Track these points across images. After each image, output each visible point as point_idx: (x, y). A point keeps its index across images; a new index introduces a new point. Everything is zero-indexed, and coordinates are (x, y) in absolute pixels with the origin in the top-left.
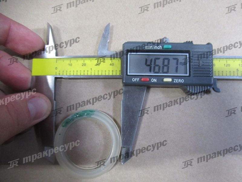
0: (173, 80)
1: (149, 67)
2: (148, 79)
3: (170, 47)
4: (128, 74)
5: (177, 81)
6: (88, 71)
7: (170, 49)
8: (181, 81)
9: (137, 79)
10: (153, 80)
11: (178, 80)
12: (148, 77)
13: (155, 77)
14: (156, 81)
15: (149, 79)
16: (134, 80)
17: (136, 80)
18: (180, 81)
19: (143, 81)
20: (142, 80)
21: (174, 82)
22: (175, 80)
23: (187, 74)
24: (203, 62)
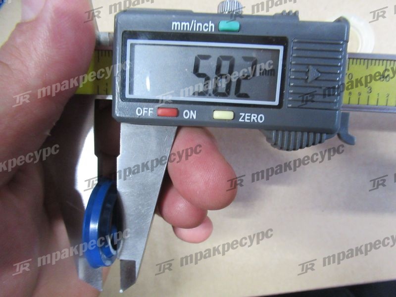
0: (236, 117)
4: (127, 96)
5: (246, 118)
7: (236, 34)
8: (257, 119)
9: (148, 110)
10: (186, 113)
11: (251, 116)
12: (176, 105)
13: (192, 106)
14: (195, 117)
16: (139, 112)
17: (144, 112)
18: (255, 118)
21: (240, 120)
22: (243, 114)
23: (274, 100)
24: (319, 71)
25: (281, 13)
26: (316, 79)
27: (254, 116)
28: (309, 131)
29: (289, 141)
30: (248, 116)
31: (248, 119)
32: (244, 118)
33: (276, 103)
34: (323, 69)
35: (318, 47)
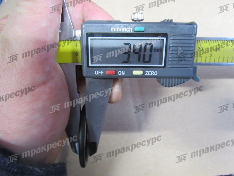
0: (144, 73)
3: (143, 29)
4: (90, 65)
5: (149, 73)
7: (143, 32)
8: (154, 73)
9: (101, 72)
10: (120, 72)
11: (151, 72)
12: (114, 69)
13: (123, 69)
14: (124, 74)
15: (116, 72)
16: (97, 73)
17: (99, 73)
18: (153, 73)
19: (107, 74)
20: (107, 72)
21: (146, 75)
22: (147, 72)
23: (162, 64)
24: (183, 50)
25: (164, 21)
26: (181, 54)
27: (153, 72)
28: (178, 78)
29: (169, 83)
30: (150, 72)
31: (149, 74)
32: (148, 74)
33: (163, 65)
34: (185, 49)
35: (183, 38)
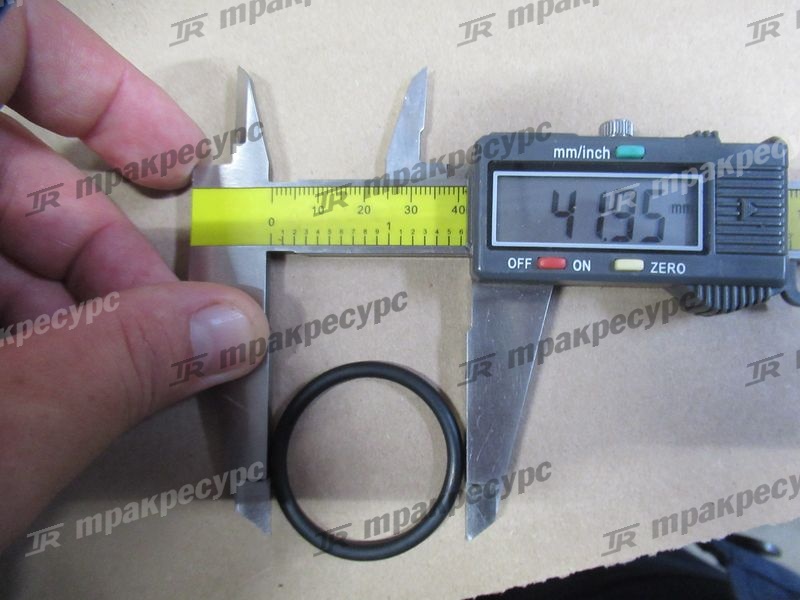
0: (648, 266)
1: (562, 222)
2: (563, 261)
3: (640, 151)
4: (495, 243)
5: (660, 268)
6: (377, 231)
7: (640, 161)
8: (675, 269)
9: (524, 261)
10: (577, 264)
11: (666, 265)
12: (562, 254)
13: (585, 254)
14: (589, 269)
15: (567, 262)
16: (512, 263)
17: (519, 263)
18: (672, 268)
19: (543, 268)
20: (542, 263)
21: (652, 271)
22: (656, 264)
23: (697, 245)
24: (755, 206)
25: (696, 134)
26: (752, 215)
27: (672, 266)
30: (662, 266)
31: (663, 270)
32: (657, 269)
34: (759, 202)
35: (750, 175)
